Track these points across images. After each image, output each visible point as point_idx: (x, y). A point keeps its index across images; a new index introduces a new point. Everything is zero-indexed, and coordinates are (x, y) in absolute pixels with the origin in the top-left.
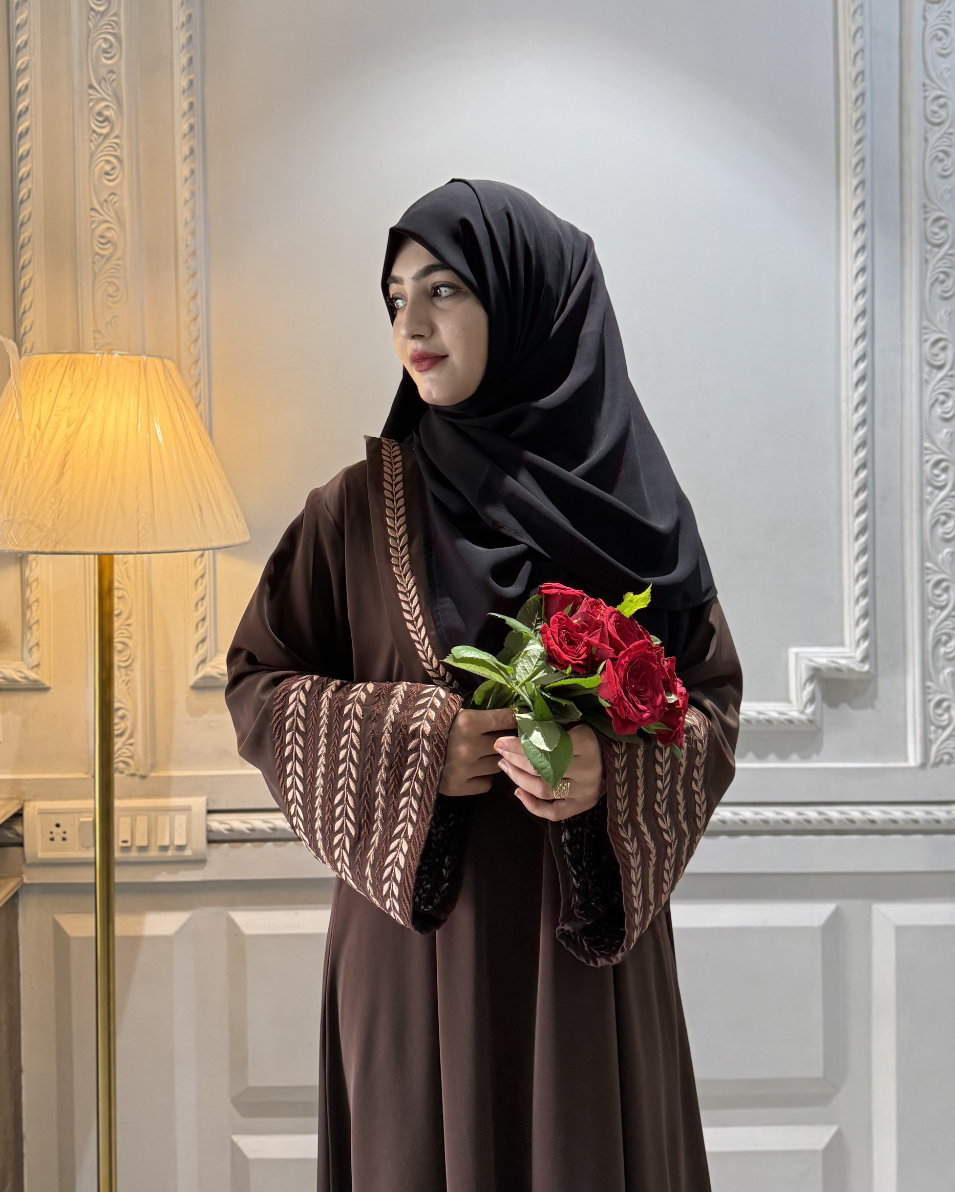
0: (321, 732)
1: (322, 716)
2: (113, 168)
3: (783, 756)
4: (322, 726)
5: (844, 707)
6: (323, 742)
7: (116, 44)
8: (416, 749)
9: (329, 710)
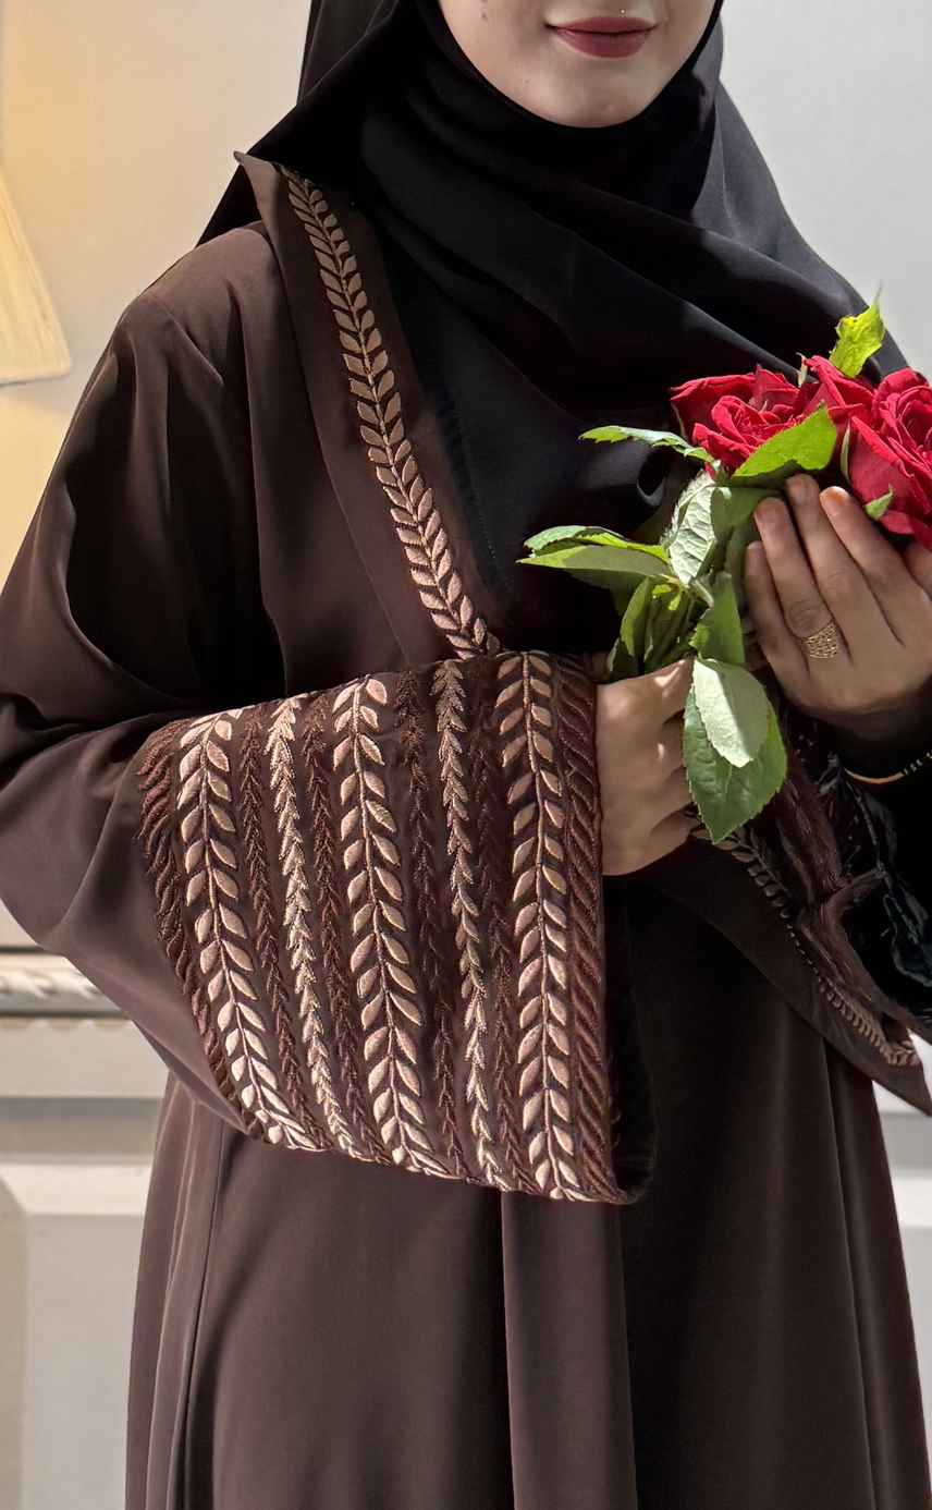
0: (281, 821)
1: (278, 786)
4: (281, 808)
6: (291, 841)
8: (529, 798)
9: (291, 766)
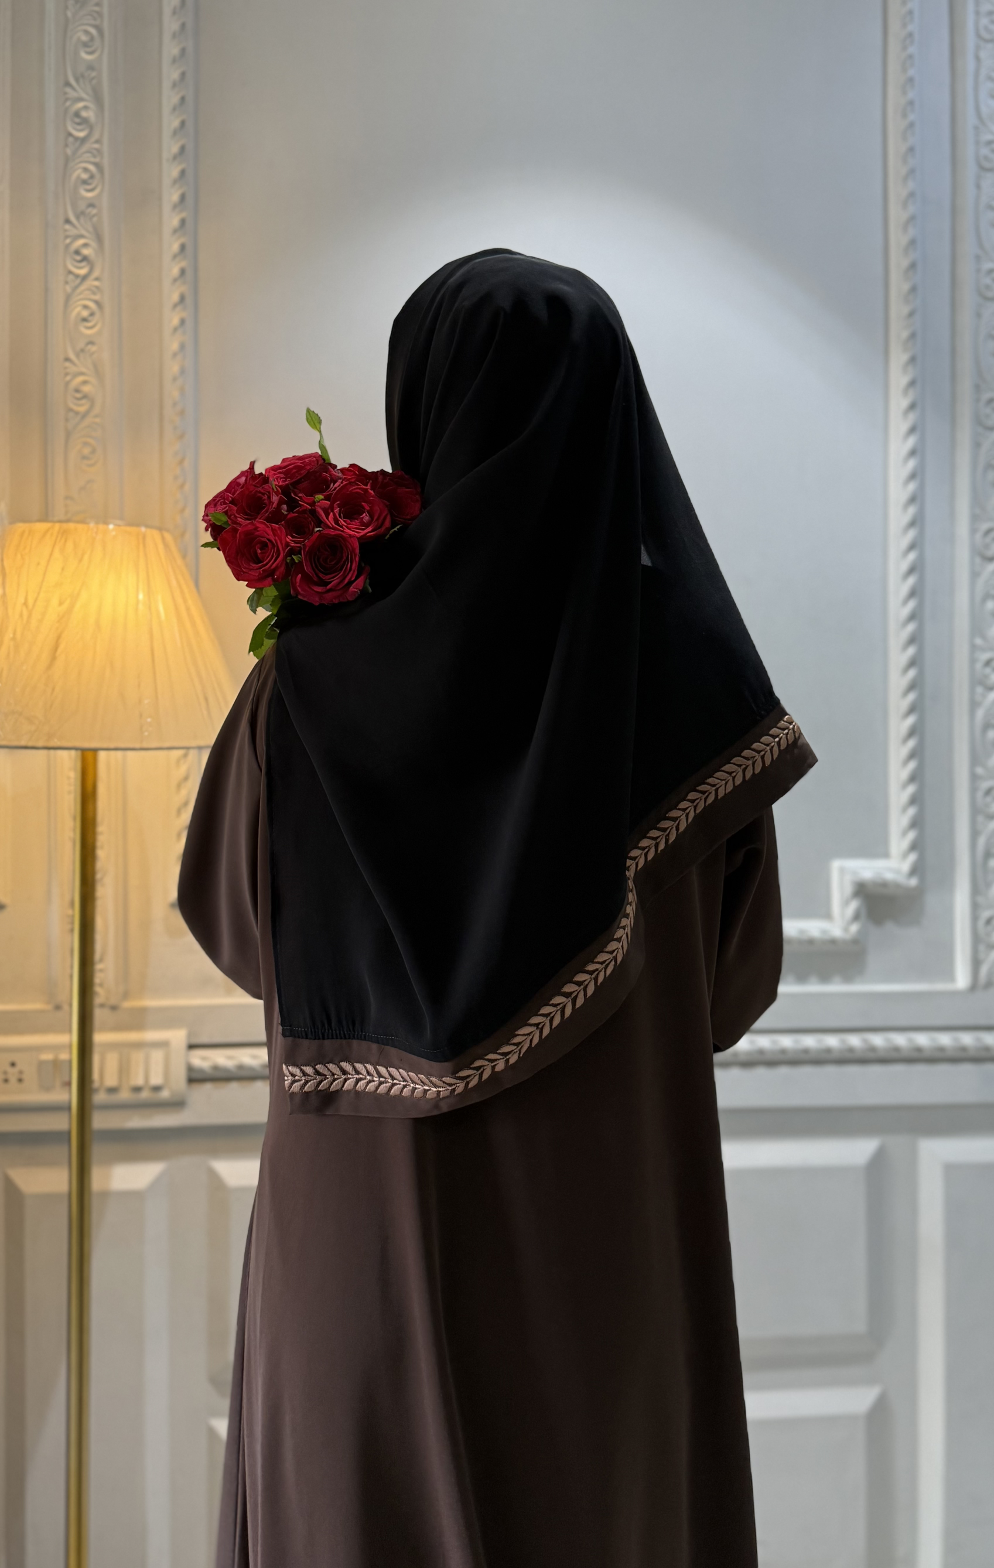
2: (92, 314)
3: (825, 978)
5: (890, 927)
7: (98, 176)
